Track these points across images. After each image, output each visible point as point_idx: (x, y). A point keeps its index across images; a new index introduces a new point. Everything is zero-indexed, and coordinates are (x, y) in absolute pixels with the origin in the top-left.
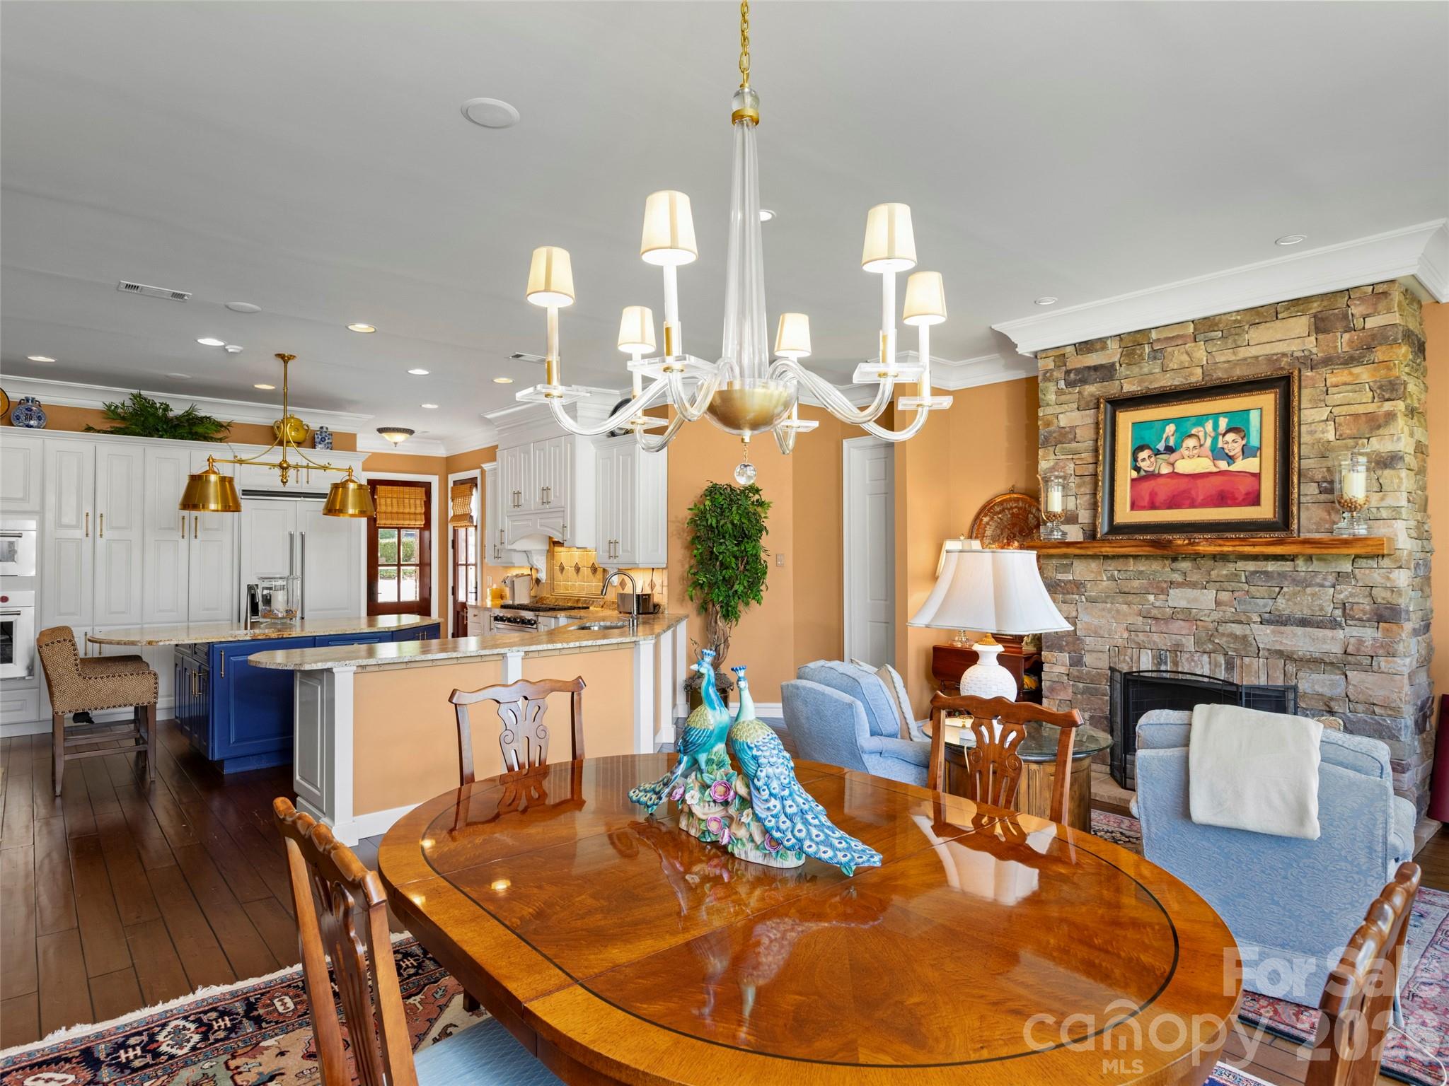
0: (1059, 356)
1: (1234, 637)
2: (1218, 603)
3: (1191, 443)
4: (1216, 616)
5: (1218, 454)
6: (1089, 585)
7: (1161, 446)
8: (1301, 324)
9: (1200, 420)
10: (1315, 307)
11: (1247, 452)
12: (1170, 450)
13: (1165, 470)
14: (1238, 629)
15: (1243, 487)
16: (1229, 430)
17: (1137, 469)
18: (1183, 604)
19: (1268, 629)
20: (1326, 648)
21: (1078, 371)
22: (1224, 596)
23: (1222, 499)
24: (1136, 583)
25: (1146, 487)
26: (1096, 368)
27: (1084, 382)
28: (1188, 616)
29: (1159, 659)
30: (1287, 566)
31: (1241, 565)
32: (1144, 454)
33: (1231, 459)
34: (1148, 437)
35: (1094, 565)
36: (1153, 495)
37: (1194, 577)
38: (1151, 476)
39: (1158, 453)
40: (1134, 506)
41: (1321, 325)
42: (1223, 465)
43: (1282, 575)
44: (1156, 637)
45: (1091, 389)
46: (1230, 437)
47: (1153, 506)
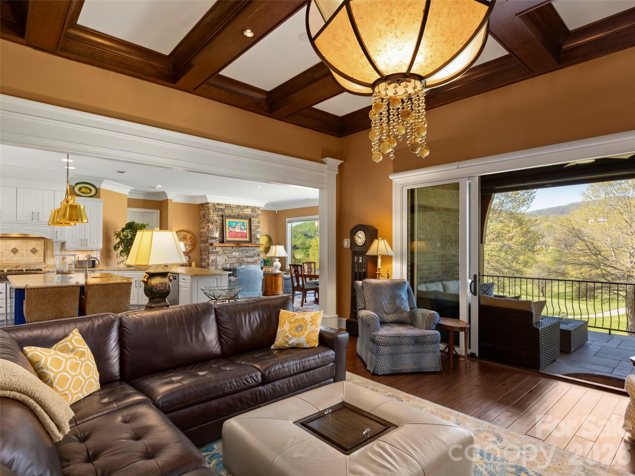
0: (214, 205)
1: (242, 260)
2: (239, 254)
3: (237, 226)
4: (239, 257)
5: (241, 229)
6: (219, 252)
7: (233, 226)
8: (250, 210)
9: (238, 223)
10: (252, 208)
11: (245, 229)
12: (234, 227)
13: (234, 231)
14: (242, 259)
15: (244, 235)
16: (242, 225)
17: (229, 230)
18: (234, 255)
19: (246, 258)
20: (252, 260)
21: (218, 209)
22: (240, 253)
23: (242, 237)
24: (227, 251)
25: (231, 233)
26: (221, 209)
27: (219, 211)
28: (235, 257)
29: (230, 266)
30: (248, 248)
31: (243, 248)
32: (230, 227)
33: (243, 230)
34: (231, 224)
35: (220, 248)
36: (232, 235)
37: (236, 250)
38: (231, 232)
39: (232, 227)
40: (229, 237)
41: (252, 211)
42: (242, 231)
43: (248, 249)
44: (230, 261)
45: (220, 213)
46: (242, 226)
47: (232, 237)
